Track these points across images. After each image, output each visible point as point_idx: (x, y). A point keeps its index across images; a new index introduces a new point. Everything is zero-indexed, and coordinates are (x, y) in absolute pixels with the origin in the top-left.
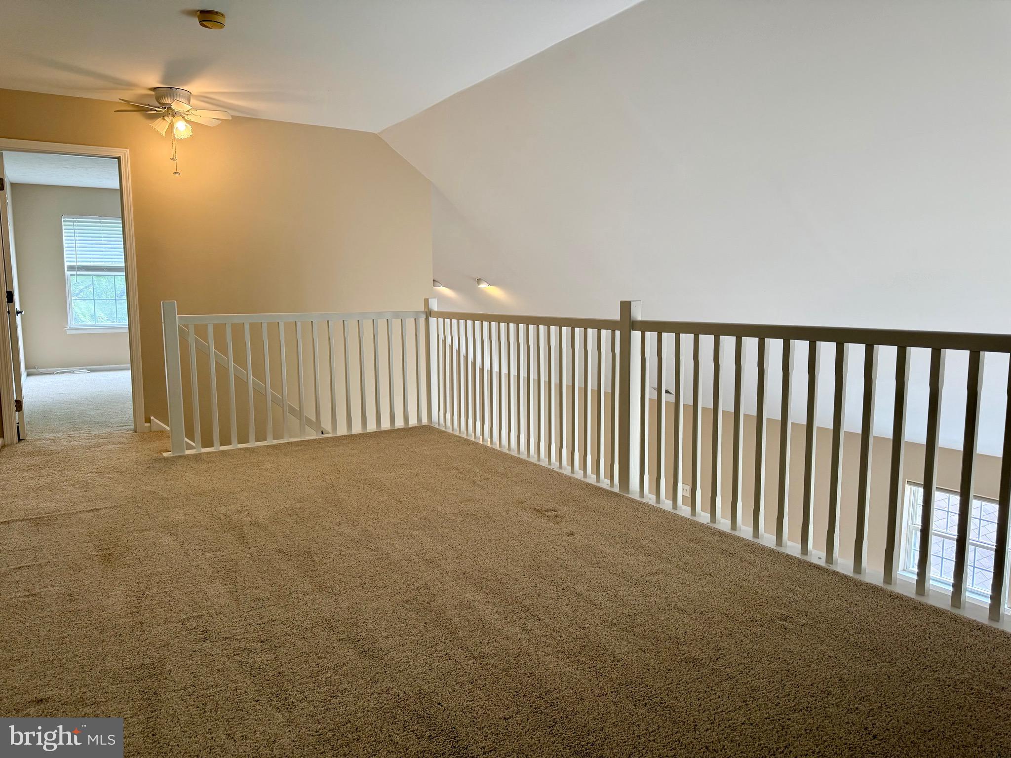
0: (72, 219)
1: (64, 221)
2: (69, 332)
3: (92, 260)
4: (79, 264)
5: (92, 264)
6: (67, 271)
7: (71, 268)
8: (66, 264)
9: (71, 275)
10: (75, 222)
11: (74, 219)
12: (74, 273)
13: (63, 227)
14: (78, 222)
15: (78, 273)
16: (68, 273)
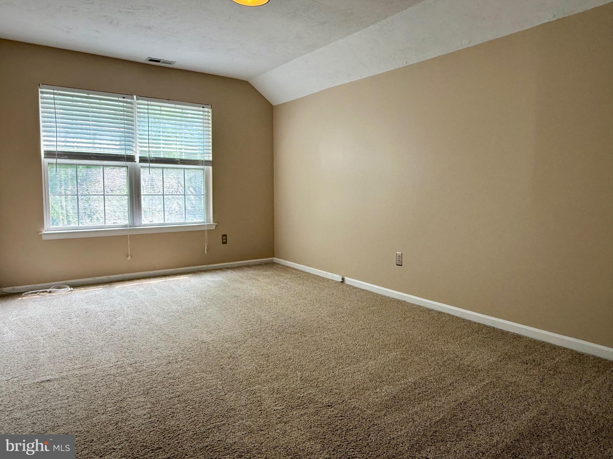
0: (52, 91)
1: (42, 93)
2: (44, 238)
3: (75, 144)
4: (60, 149)
5: (76, 150)
6: (45, 158)
7: (50, 154)
8: (43, 149)
9: (49, 164)
10: (55, 94)
11: (55, 91)
12: (53, 161)
13: (40, 100)
14: (60, 94)
15: (60, 161)
16: (45, 161)
